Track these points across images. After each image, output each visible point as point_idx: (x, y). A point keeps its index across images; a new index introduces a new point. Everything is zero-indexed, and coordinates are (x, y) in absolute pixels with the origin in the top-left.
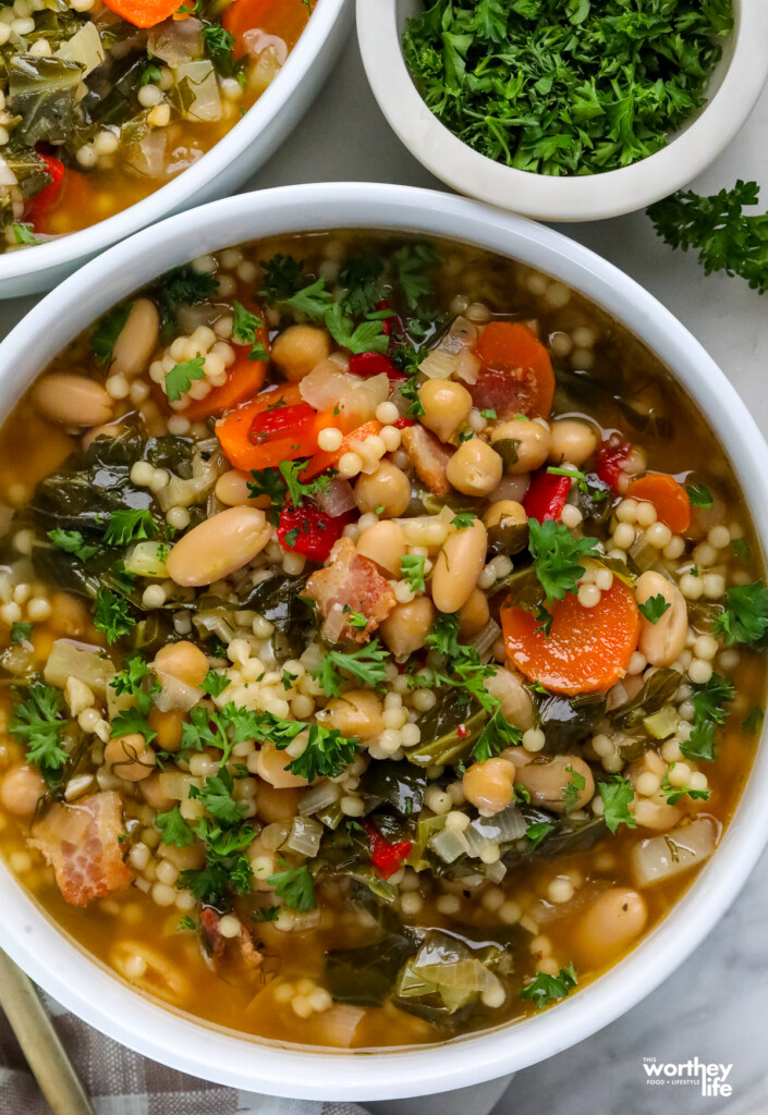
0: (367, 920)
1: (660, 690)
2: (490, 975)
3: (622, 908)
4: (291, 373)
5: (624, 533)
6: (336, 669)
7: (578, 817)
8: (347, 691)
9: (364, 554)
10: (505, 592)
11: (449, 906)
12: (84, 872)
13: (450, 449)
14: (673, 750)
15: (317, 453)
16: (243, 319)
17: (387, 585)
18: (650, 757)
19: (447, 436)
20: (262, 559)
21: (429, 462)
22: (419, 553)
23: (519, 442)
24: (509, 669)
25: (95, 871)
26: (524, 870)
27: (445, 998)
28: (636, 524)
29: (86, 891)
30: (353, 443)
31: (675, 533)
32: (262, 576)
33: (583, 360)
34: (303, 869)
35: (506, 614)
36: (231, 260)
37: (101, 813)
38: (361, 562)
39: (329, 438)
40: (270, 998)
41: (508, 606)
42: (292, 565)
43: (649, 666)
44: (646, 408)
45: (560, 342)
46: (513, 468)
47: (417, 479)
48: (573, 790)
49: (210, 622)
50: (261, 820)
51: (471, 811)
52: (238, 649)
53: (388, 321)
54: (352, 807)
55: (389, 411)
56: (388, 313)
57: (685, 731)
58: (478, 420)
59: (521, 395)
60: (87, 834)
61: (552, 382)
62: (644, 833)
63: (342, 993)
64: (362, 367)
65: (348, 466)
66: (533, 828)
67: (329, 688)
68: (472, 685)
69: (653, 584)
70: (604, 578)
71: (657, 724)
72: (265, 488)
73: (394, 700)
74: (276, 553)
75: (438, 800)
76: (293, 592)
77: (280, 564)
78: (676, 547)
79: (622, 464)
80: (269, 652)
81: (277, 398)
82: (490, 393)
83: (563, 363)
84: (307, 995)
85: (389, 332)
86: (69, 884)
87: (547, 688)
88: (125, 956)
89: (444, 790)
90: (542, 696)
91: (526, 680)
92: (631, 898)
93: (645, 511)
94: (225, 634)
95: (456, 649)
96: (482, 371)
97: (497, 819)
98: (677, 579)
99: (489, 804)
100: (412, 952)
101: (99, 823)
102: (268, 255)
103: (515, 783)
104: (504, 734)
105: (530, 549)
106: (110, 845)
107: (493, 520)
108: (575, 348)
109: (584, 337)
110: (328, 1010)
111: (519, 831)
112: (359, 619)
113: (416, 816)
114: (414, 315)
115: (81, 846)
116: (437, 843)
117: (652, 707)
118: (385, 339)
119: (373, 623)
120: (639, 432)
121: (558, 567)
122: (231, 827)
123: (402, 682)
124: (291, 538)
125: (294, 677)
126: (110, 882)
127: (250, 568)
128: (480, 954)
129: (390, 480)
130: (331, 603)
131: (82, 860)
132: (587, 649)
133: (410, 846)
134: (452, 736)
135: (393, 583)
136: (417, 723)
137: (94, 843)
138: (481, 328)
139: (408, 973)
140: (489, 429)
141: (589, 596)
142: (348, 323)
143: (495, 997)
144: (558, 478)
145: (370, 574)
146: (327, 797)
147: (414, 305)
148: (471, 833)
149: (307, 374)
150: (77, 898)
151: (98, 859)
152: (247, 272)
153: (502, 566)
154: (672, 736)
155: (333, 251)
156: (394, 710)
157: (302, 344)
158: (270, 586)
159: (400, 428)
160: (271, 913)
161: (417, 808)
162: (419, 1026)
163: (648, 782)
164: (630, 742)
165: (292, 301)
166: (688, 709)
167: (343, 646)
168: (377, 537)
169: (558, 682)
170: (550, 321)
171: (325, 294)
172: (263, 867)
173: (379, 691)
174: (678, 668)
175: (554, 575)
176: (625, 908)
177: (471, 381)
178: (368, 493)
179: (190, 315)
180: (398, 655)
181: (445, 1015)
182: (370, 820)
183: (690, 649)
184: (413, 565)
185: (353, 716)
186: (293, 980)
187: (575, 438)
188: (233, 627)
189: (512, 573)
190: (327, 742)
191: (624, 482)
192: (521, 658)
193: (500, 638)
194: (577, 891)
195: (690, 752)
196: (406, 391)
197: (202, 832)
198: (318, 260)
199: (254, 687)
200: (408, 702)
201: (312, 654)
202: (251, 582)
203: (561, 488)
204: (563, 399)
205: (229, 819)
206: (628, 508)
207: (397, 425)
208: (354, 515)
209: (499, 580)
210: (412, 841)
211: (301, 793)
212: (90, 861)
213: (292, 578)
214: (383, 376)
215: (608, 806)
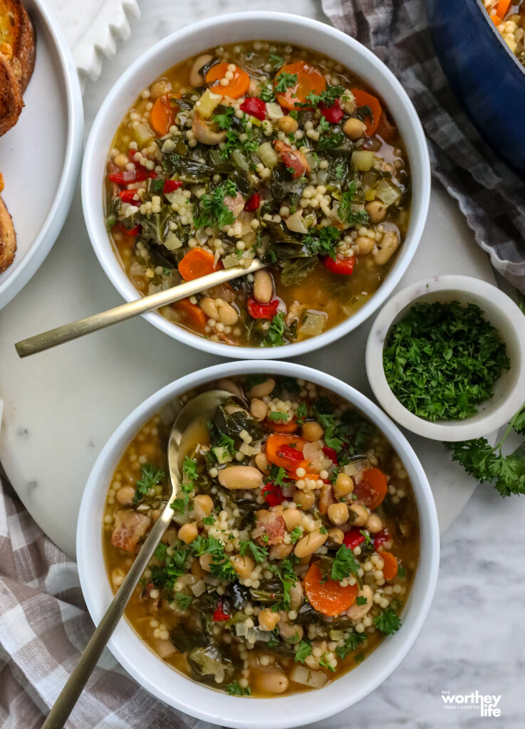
0: (199, 624)
1: (344, 625)
2: (223, 673)
3: (281, 681)
4: (304, 436)
5: (368, 566)
6: (248, 546)
7: (289, 646)
8: (246, 555)
9: (284, 517)
10: (319, 559)
11: (227, 639)
12: (123, 537)
13: (335, 501)
14: (333, 646)
15: (294, 473)
16: (303, 409)
17: (283, 533)
18: (324, 644)
19: (337, 496)
20: (252, 491)
21: (325, 500)
22: (301, 529)
23: (358, 516)
24: (302, 584)
25: (126, 540)
26: (259, 648)
27: (203, 669)
28: (374, 565)
29: (119, 544)
30: (307, 479)
31: (384, 578)
32: (248, 496)
33: (396, 500)
34: (190, 597)
35: (313, 566)
36: (309, 387)
37: (142, 523)
38: (280, 519)
39: (301, 472)
40: (149, 621)
41: (317, 565)
42: (260, 500)
43: (346, 615)
44: (404, 530)
45: (392, 490)
46: (351, 522)
47: (318, 501)
48: (293, 638)
49: (223, 498)
50: (190, 571)
51: (256, 623)
52: (224, 514)
53: (345, 443)
54: (220, 591)
55: (325, 474)
56: (347, 441)
57: (342, 643)
58: (350, 497)
59: (369, 498)
60: (132, 527)
61: (382, 501)
62: (305, 665)
63: (175, 638)
64: (328, 453)
65: (300, 484)
66: (271, 641)
67: (242, 552)
68: (286, 585)
69: (366, 592)
70: (353, 581)
71: (335, 634)
72: (271, 471)
73: (259, 569)
74: (258, 492)
75: (249, 610)
76: (254, 509)
77: (257, 496)
78: (382, 582)
79: (384, 543)
80: (232, 522)
81: (294, 442)
82: (361, 491)
83: (389, 496)
84: (162, 631)
85: (343, 448)
86: (116, 537)
87: (309, 601)
88: (118, 575)
89: (253, 608)
90: (305, 602)
91: (304, 593)
92: (284, 679)
93: (380, 564)
94: (224, 506)
95: (289, 568)
96: (362, 481)
97: (264, 633)
98: (375, 592)
99: (263, 627)
100: (204, 645)
101: (139, 526)
102: (323, 394)
103: (277, 625)
104: (285, 606)
105: (337, 553)
106: (137, 536)
107: (332, 535)
108: (396, 494)
109: (401, 493)
110: (165, 640)
111: (267, 640)
112: (266, 539)
113: (238, 610)
114: (354, 447)
115: (129, 529)
116: (238, 626)
117: (336, 628)
118: (340, 448)
119: (270, 543)
120: (396, 534)
121: (342, 568)
122: (178, 567)
123: (266, 565)
124: (266, 493)
125: (233, 538)
126: (129, 547)
127: (247, 491)
128: (224, 663)
129: (310, 498)
130: (262, 524)
131: (125, 533)
132: (331, 599)
133: (229, 618)
134: (268, 594)
135: (286, 533)
136: (260, 581)
137: (133, 531)
138: (372, 468)
139: (198, 652)
140: (352, 502)
141: (344, 583)
142: (333, 435)
143: (219, 680)
144: (361, 535)
145: (281, 526)
146: (215, 583)
147: (357, 444)
148: (251, 630)
149: (311, 442)
150: (115, 544)
151: (130, 537)
152: (313, 394)
153: (324, 551)
154: (336, 641)
155: (343, 407)
156: (256, 574)
157: (313, 429)
158: (248, 502)
159: (325, 483)
160: (171, 599)
161: (240, 608)
162: (189, 669)
163: (318, 652)
164: (321, 635)
165: (321, 416)
166: (347, 636)
167: (255, 542)
168: (291, 513)
169: (315, 604)
170: (395, 481)
171: (332, 420)
172: (179, 586)
173: (256, 563)
174: (354, 623)
175: (339, 569)
176: (281, 683)
177: (357, 483)
178: (300, 497)
179: (286, 395)
180: (271, 557)
181: (200, 675)
182: (224, 598)
183: (362, 620)
184: (297, 532)
185: (241, 565)
186: (160, 622)
187: (375, 524)
188: (228, 505)
189: (325, 555)
190: (227, 570)
191: (380, 548)
192: (307, 584)
193: (307, 571)
194: (270, 664)
195: (338, 651)
196: (335, 472)
197: (168, 560)
198: (337, 407)
199: (219, 532)
200: (262, 573)
201: (244, 533)
202: (243, 495)
203: (360, 539)
204: (381, 510)
205: (178, 565)
206: (376, 558)
207: (324, 480)
208: (290, 499)
209: (320, 554)
210: (231, 617)
211: (208, 574)
212: (127, 536)
213: (257, 504)
214: (331, 461)
215: (299, 650)
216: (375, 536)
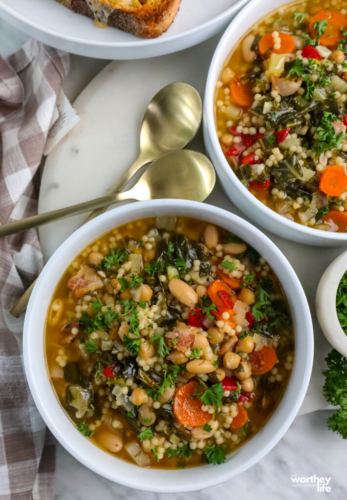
0: (90, 370)
1: (185, 436)
2: (84, 412)
3: (117, 444)
4: (240, 296)
5: (226, 409)
6: (159, 339)
7: (139, 424)
8: (153, 345)
9: (195, 337)
10: (198, 381)
11: (101, 393)
12: (78, 284)
13: (234, 351)
14: (168, 445)
15: (221, 313)
16: (251, 277)
17: (188, 347)
18: (163, 439)
19: (238, 349)
20: (184, 306)
21: (228, 346)
22: (201, 353)
23: (244, 371)
24: (175, 390)
25: (78, 287)
26: (119, 413)
27: (73, 401)
28: (230, 412)
29: (72, 286)
30: (227, 323)
31: (231, 424)
32: (178, 308)
33: (272, 379)
34: (97, 348)
35: (191, 384)
36: (266, 268)
37: (96, 283)
38: (192, 337)
39: (226, 315)
40: (59, 349)
41: (194, 384)
42: (185, 315)
43: (190, 431)
44: (264, 402)
45: (275, 371)
46: (235, 372)
47: (222, 344)
48: (146, 421)
49: (160, 297)
50: (108, 331)
51: (130, 394)
52: (155, 308)
53: (265, 319)
54: (120, 357)
55: (239, 329)
56: (267, 319)
57: (174, 447)
58: (245, 355)
59: (256, 366)
60: (88, 281)
61: (263, 373)
62: (141, 445)
63: (66, 369)
64: (248, 316)
65: (220, 324)
66: (130, 412)
67: (152, 340)
68: (166, 382)
69: (214, 424)
70: (212, 411)
71: (174, 438)
72: (205, 301)
73: (155, 359)
74: (186, 309)
75: (130, 382)
76: (177, 318)
77: (184, 312)
78: (227, 426)
79: (246, 402)
80: (157, 317)
81: (231, 295)
82: (255, 357)
83: (269, 374)
84: (62, 359)
85: (261, 321)
86: (73, 280)
87: (173, 404)
88: (58, 303)
89: (134, 382)
90: (170, 403)
91: (174, 397)
92: (120, 445)
93: (235, 413)
94: (158, 302)
95: (175, 372)
96: (260, 352)
97: (130, 403)
98: (218, 429)
99: (133, 399)
100: (84, 386)
101: (93, 283)
102: (271, 278)
103: (142, 404)
104: (156, 396)
105: (213, 386)
106: (87, 289)
107: (218, 371)
108: (275, 376)
109: (279, 378)
110: (60, 367)
111: (128, 409)
112: (175, 342)
113: (123, 377)
114: (268, 326)
115: (85, 281)
116: (117, 387)
117: (178, 435)
118: (259, 320)
119: (176, 347)
120: (257, 402)
121: (211, 397)
122: (103, 322)
123: (161, 360)
124: (193, 314)
125: (152, 327)
126: (77, 292)
127: (180, 303)
128: (90, 407)
129: (220, 337)
130: (177, 332)
131: (81, 282)
132: (189, 412)
133: (114, 378)
134: (150, 380)
135: (190, 349)
136: (151, 368)
137: (86, 284)
138: (272, 347)
139: (78, 388)
140: (243, 360)
141: (205, 408)
142: (259, 308)
143: (79, 415)
144: (236, 385)
145: (190, 341)
146: (121, 349)
147: (272, 325)
148: (123, 395)
149: (242, 301)
150: (69, 284)
151: (82, 287)
152: (264, 274)
153: (205, 378)
154: (171, 443)
155: (279, 296)
156: (151, 361)
157: (249, 296)
158: (176, 311)
159: (236, 334)
160: (83, 341)
161: (126, 377)
162: (64, 395)
163: (156, 441)
164: (166, 432)
165: (262, 290)
166: (181, 445)
167: (166, 339)
168: (202, 339)
169: (176, 407)
170: (280, 366)
171: (266, 298)
172: (95, 336)
173: (156, 354)
174: (192, 440)
175: (208, 396)
176: (117, 445)
177: (256, 350)
178: (214, 331)
179: (247, 261)
180: (169, 357)
181: (68, 403)
182: (118, 363)
183: (198, 441)
184: (197, 353)
185: (146, 349)
186: (66, 354)
187: (249, 385)
188: (161, 304)
189: (204, 382)
190: (135, 345)
191: (241, 404)
192: (180, 393)
193: (184, 384)
194: (117, 429)
195: (168, 451)
196: (247, 332)
197: (99, 315)
198: (274, 292)
199: (146, 317)
200: (155, 364)
201: (161, 330)
202: (176, 305)
203: (234, 387)
204: (258, 378)
205: (105, 321)
206: (234, 408)
207: (236, 333)
208: (205, 329)
209: (201, 378)
210: (115, 378)
211: (119, 340)
212: (81, 284)
213: (181, 317)
214: (249, 324)
215: (145, 431)
216: (244, 393)
